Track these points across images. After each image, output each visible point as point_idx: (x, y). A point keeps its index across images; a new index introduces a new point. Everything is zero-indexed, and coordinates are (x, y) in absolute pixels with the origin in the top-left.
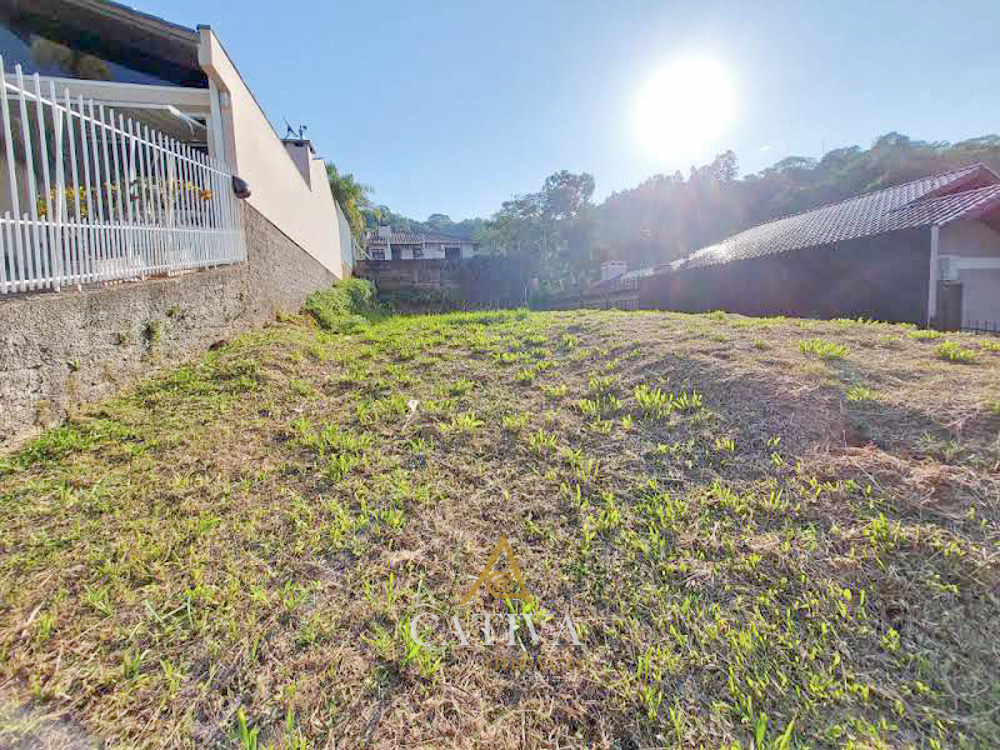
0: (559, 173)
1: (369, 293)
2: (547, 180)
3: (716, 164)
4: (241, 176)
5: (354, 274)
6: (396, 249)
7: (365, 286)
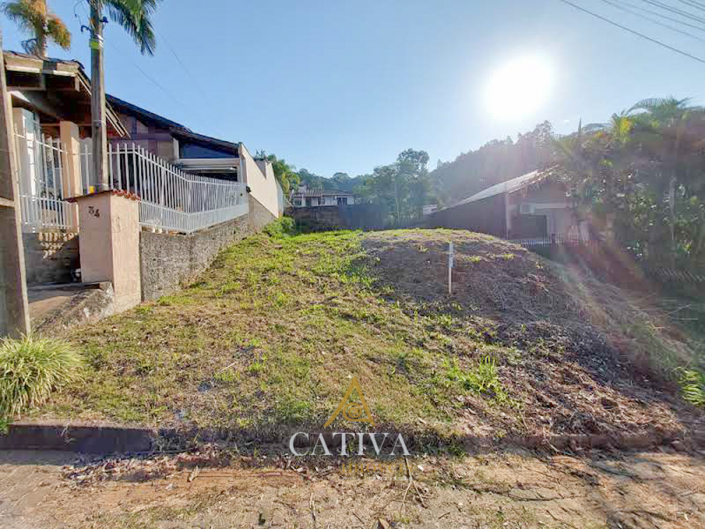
0: (407, 150)
1: (291, 225)
2: (400, 155)
3: (537, 130)
4: (249, 186)
5: (284, 215)
6: (308, 200)
7: (289, 220)
